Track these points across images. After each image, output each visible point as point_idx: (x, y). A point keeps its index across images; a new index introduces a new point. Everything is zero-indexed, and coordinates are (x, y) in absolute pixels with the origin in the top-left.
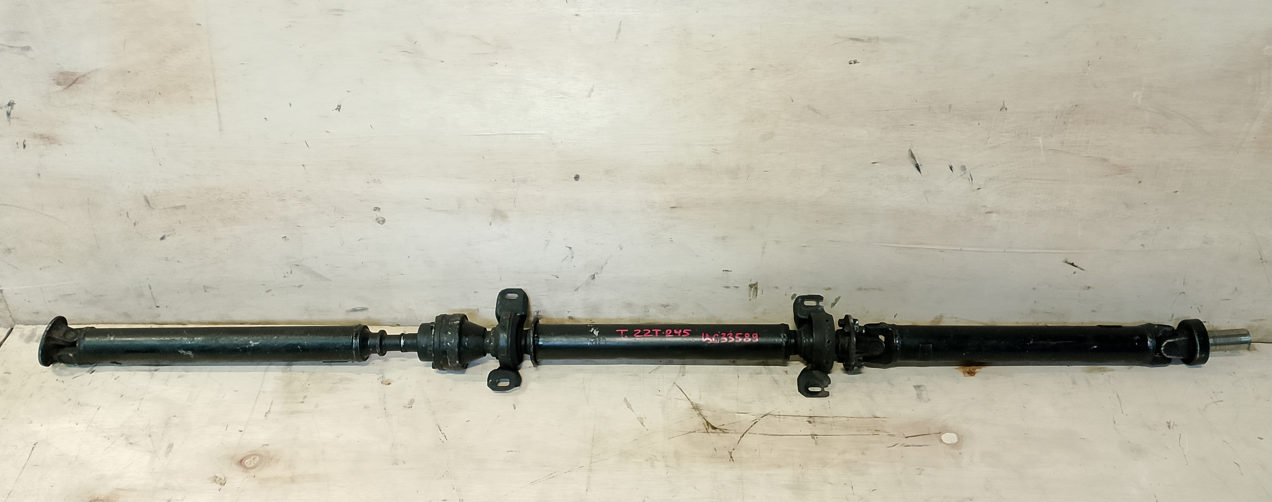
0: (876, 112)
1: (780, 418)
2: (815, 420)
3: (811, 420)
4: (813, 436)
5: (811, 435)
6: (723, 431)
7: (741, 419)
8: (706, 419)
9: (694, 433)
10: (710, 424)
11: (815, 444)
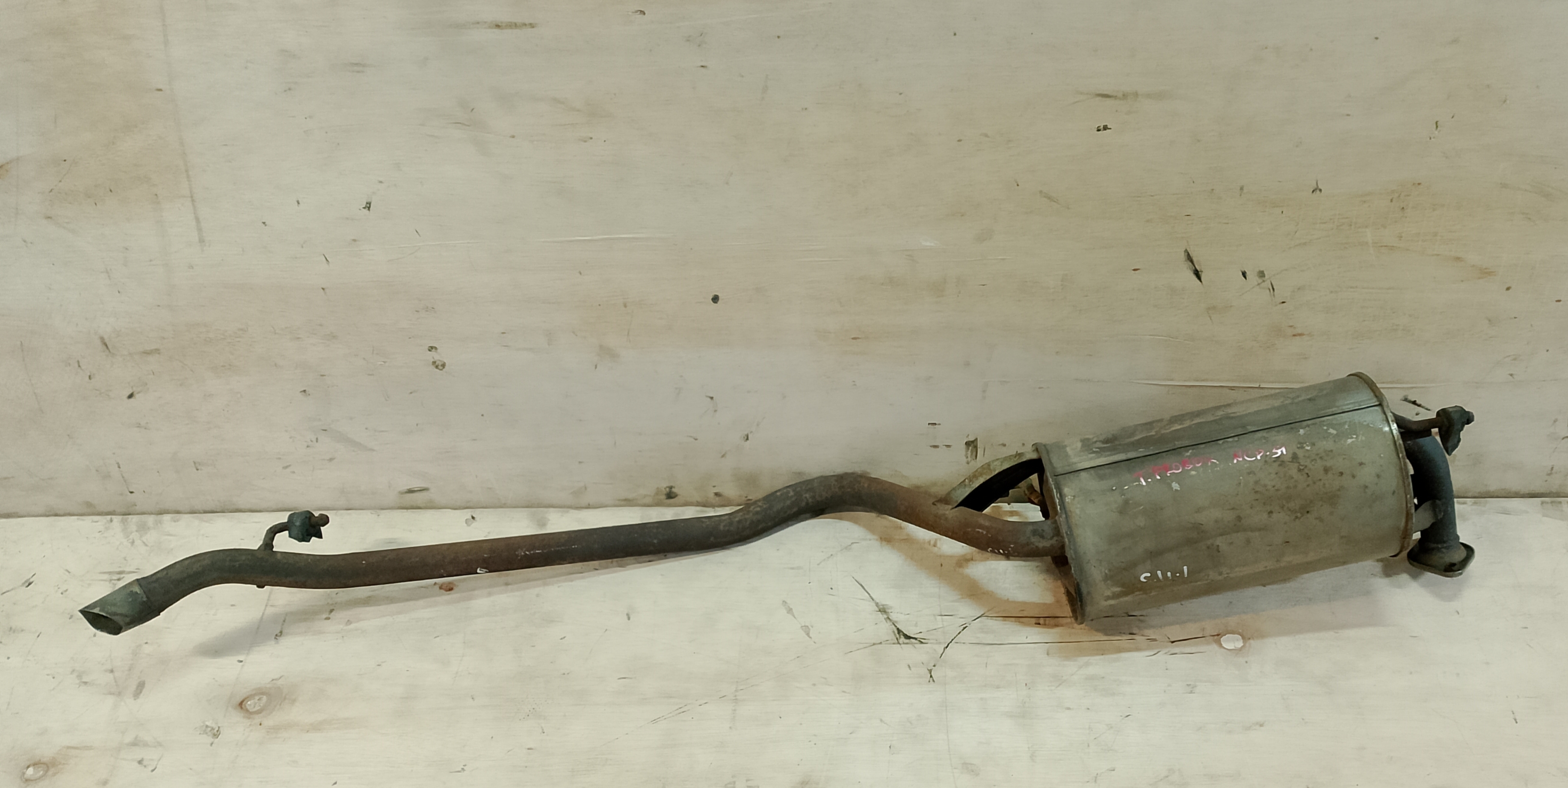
0: (1137, 199)
1: (998, 621)
2: (1047, 622)
3: (1041, 621)
4: (1045, 644)
5: (1041, 642)
6: (920, 641)
7: (945, 624)
8: (896, 625)
9: (880, 645)
10: (903, 632)
11: (1046, 656)
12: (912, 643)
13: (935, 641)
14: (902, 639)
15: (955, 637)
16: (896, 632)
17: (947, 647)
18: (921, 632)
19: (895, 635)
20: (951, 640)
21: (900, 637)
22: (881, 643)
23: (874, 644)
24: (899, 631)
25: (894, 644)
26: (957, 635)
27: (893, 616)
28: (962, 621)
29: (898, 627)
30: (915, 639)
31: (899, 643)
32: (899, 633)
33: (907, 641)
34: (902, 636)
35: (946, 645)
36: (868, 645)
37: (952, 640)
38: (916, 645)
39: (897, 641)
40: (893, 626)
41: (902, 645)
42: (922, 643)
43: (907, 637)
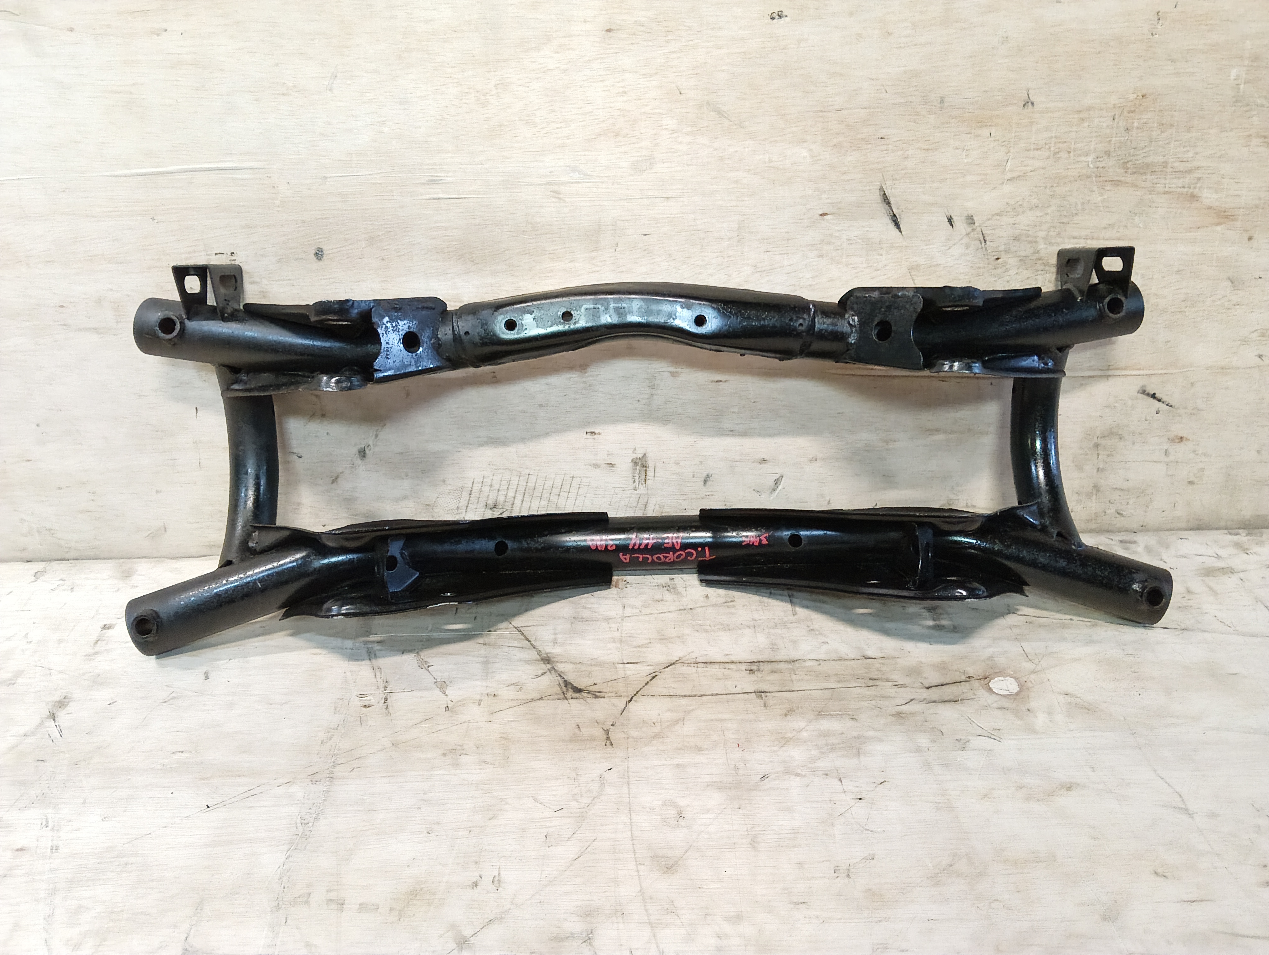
0: (821, 114)
1: (697, 667)
2: (762, 668)
3: (754, 667)
4: (760, 693)
5: (755, 692)
6: (593, 694)
7: (628, 673)
8: (564, 676)
9: (541, 701)
10: (572, 685)
11: (763, 708)
12: (583, 698)
13: (613, 694)
14: (570, 693)
15: (641, 689)
16: (563, 685)
17: (630, 701)
18: (595, 684)
19: (561, 688)
20: (635, 693)
21: (567, 691)
22: (541, 699)
23: (532, 700)
24: (567, 683)
25: (559, 699)
26: (644, 687)
27: (560, 667)
28: (649, 670)
29: (566, 678)
30: (589, 692)
31: (566, 698)
32: (566, 686)
33: (577, 695)
34: (570, 689)
35: (629, 699)
36: (524, 701)
37: (637, 692)
38: (588, 700)
39: (562, 696)
40: (559, 678)
41: (570, 701)
42: (596, 697)
43: (578, 690)
